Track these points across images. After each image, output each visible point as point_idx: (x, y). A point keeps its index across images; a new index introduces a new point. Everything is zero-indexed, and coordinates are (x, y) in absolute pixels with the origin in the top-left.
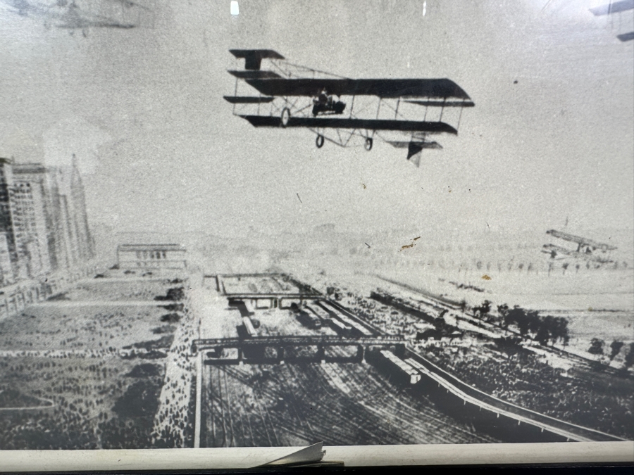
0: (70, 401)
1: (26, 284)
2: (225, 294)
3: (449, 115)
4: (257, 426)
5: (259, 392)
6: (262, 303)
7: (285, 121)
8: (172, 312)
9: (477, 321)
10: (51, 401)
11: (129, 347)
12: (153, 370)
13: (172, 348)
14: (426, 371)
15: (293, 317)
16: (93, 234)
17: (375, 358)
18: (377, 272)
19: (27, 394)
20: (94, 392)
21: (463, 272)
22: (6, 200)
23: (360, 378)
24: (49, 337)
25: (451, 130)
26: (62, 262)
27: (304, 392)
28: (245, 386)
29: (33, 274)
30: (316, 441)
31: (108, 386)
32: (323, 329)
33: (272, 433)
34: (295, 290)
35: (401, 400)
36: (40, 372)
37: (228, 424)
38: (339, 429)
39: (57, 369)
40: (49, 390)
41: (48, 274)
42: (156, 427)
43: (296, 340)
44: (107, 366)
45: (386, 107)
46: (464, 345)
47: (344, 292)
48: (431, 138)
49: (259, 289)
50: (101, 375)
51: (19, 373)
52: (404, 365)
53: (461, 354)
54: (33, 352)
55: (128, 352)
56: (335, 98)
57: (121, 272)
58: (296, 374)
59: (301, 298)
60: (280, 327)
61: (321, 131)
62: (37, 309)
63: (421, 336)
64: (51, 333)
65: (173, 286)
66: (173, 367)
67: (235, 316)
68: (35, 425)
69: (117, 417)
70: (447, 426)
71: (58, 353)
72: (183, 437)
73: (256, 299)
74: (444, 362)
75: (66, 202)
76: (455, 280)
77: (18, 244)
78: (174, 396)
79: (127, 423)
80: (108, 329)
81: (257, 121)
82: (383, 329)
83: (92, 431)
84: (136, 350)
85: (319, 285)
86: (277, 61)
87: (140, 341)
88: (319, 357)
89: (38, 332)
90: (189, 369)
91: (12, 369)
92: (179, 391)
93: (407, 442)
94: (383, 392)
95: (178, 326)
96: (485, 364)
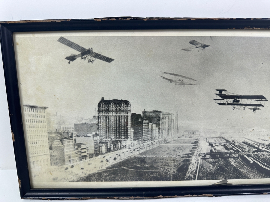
0: (166, 168)
1: (161, 139)
2: (208, 142)
3: (262, 103)
4: (212, 174)
5: (213, 166)
6: (217, 144)
7: (226, 104)
8: (195, 147)
9: (267, 148)
10: (162, 168)
11: (183, 155)
12: (188, 161)
13: (194, 155)
14: (254, 160)
15: (224, 148)
16: (179, 128)
17: (242, 157)
18: (244, 137)
19: (156, 167)
20: (173, 166)
21: (264, 137)
22: (160, 120)
23: (239, 162)
24: (164, 152)
25: (263, 106)
26: (170, 135)
27: (224, 166)
28: (210, 164)
29: (163, 137)
30: (226, 178)
31: (176, 164)
32: (231, 150)
33: (215, 176)
34: (225, 141)
35: (248, 167)
36: (160, 161)
37: (205, 174)
38: (232, 175)
39: (164, 160)
40: (161, 165)
41: (166, 137)
42: (187, 175)
43: (224, 153)
44: (177, 160)
45: (249, 101)
46: (264, 154)
47: (236, 142)
48: (258, 107)
49: (217, 141)
50: (175, 162)
51: (155, 161)
52: (249, 159)
53: (263, 156)
54: (159, 156)
55: (183, 156)
56: (238, 99)
57: (184, 137)
58: (223, 161)
59: (226, 143)
60: (221, 150)
61: (234, 106)
62: (162, 145)
63: (254, 152)
64: (165, 151)
65: (196, 140)
66: (193, 160)
67: (210, 148)
68: (156, 175)
69: (177, 172)
70: (258, 174)
71: (165, 156)
72: (193, 177)
73: (215, 143)
74: (259, 158)
75: (173, 121)
76: (262, 138)
77: (161, 130)
78: (192, 167)
79: (180, 174)
80: (179, 151)
81: (220, 104)
82: (245, 150)
83: (170, 176)
84: (185, 156)
85: (231, 140)
86: (226, 92)
87: (186, 153)
88: (229, 157)
89: (161, 151)
90: (197, 160)
91: (153, 160)
92: (194, 166)
93: (249, 178)
94: (244, 166)
95: (196, 150)
96: (268, 158)
